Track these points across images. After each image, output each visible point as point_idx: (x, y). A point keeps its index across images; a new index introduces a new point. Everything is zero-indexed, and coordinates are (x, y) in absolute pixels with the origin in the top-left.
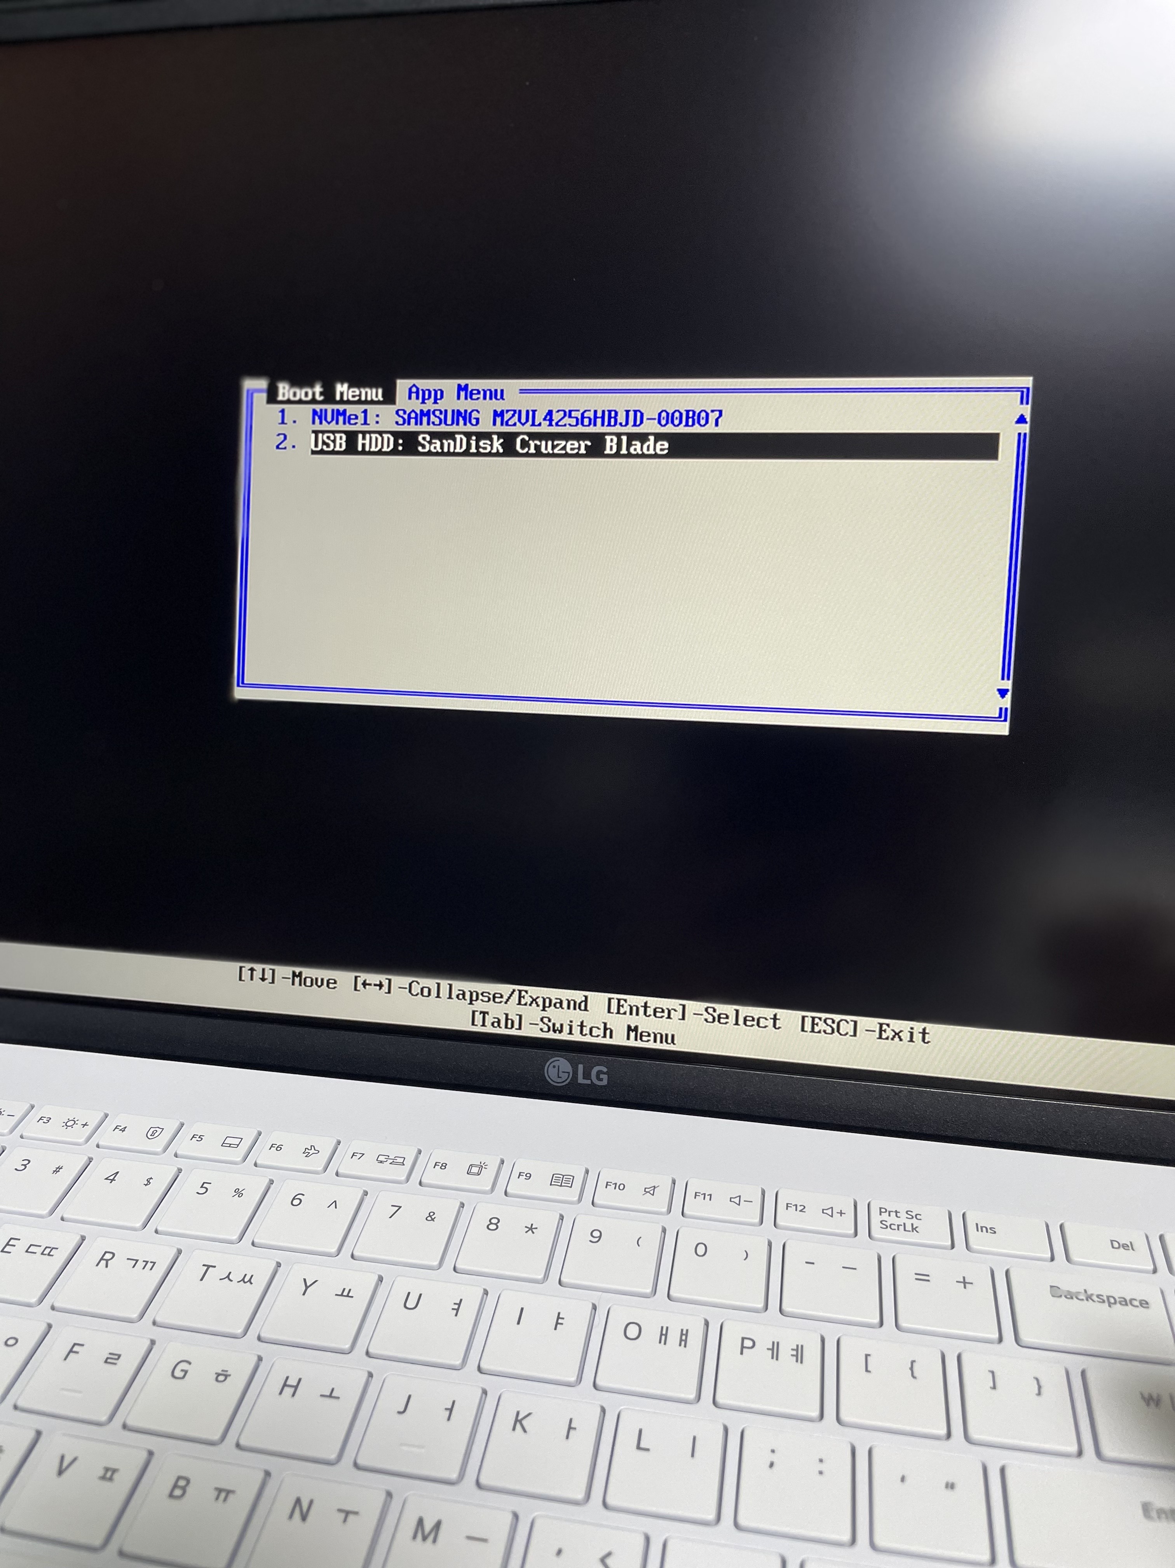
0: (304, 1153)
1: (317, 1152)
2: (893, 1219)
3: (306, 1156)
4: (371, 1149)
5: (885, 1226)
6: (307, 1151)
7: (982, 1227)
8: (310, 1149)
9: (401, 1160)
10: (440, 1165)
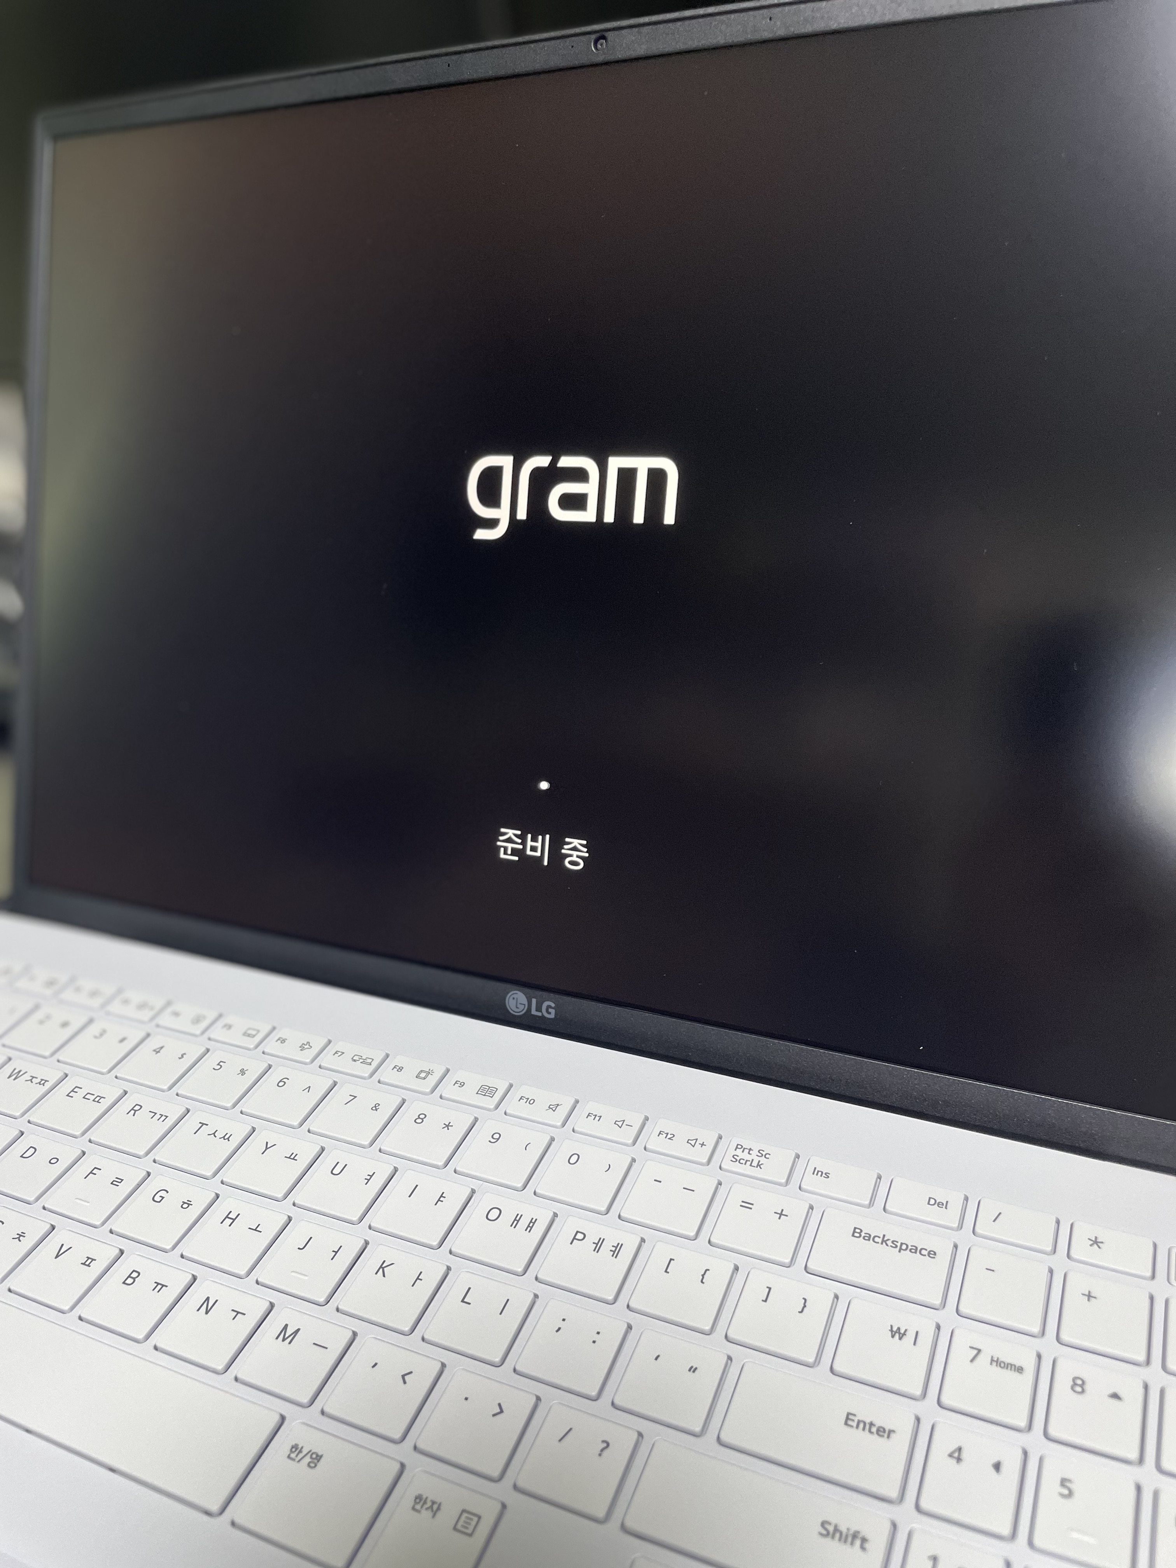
0: (300, 1047)
1: (310, 1047)
2: (745, 1156)
3: (301, 1050)
4: (350, 1049)
5: (735, 1159)
6: (303, 1046)
7: (818, 1171)
8: (305, 1044)
9: (369, 1061)
10: (398, 1068)
